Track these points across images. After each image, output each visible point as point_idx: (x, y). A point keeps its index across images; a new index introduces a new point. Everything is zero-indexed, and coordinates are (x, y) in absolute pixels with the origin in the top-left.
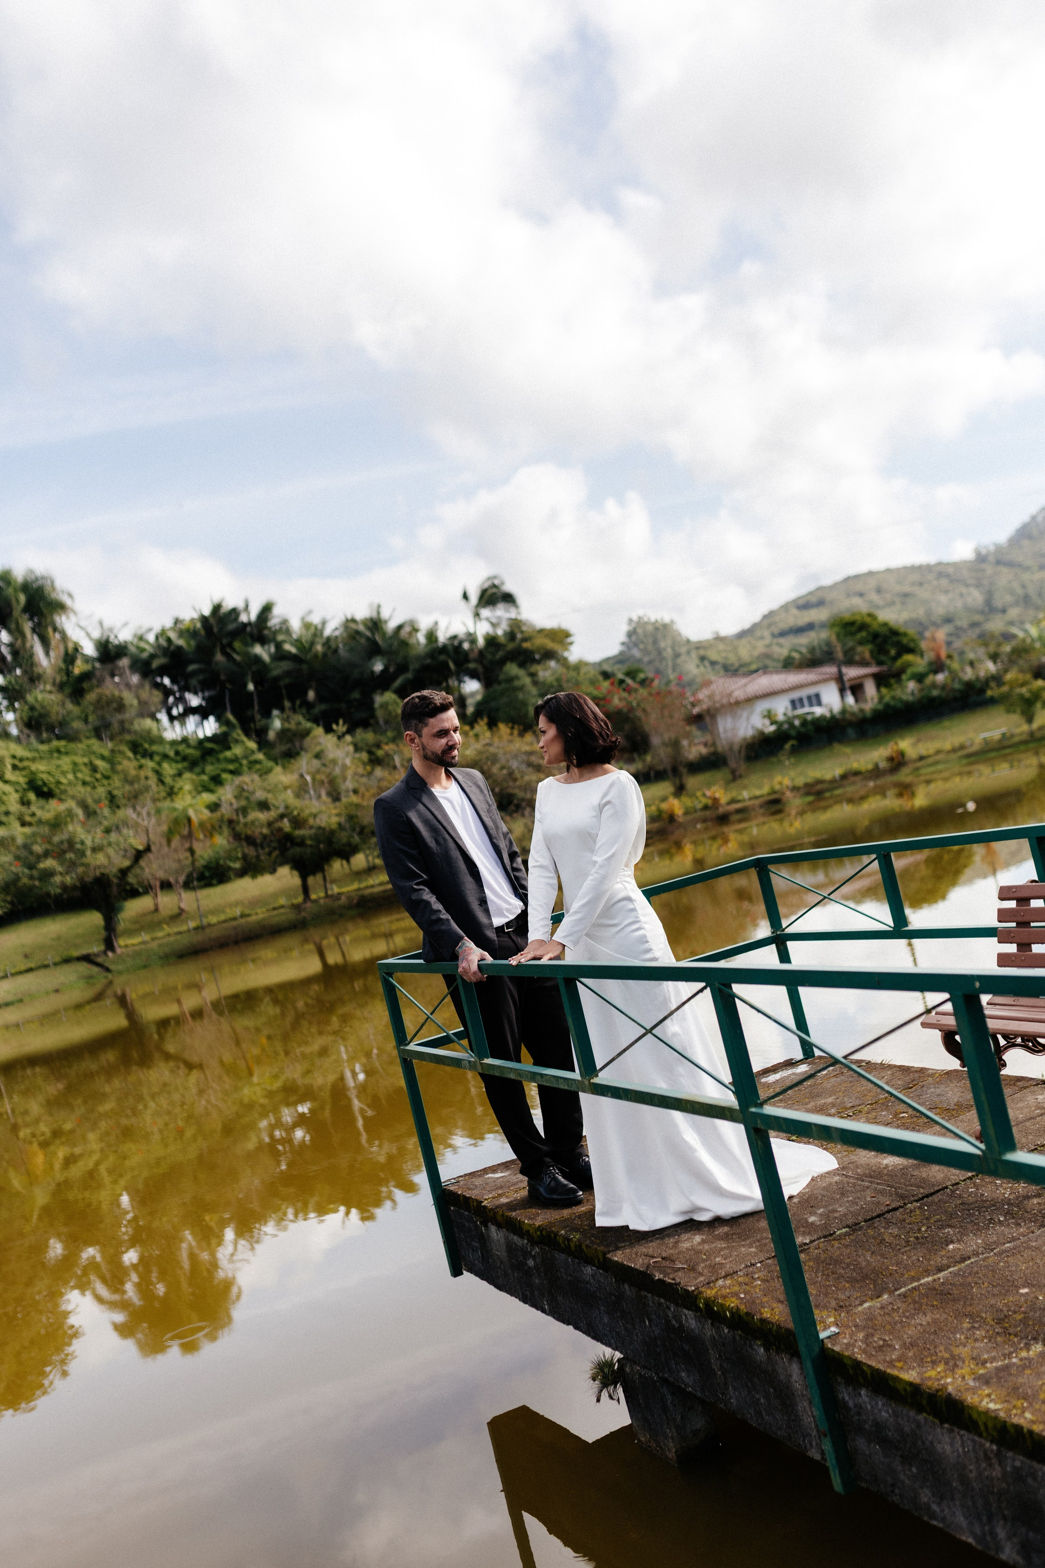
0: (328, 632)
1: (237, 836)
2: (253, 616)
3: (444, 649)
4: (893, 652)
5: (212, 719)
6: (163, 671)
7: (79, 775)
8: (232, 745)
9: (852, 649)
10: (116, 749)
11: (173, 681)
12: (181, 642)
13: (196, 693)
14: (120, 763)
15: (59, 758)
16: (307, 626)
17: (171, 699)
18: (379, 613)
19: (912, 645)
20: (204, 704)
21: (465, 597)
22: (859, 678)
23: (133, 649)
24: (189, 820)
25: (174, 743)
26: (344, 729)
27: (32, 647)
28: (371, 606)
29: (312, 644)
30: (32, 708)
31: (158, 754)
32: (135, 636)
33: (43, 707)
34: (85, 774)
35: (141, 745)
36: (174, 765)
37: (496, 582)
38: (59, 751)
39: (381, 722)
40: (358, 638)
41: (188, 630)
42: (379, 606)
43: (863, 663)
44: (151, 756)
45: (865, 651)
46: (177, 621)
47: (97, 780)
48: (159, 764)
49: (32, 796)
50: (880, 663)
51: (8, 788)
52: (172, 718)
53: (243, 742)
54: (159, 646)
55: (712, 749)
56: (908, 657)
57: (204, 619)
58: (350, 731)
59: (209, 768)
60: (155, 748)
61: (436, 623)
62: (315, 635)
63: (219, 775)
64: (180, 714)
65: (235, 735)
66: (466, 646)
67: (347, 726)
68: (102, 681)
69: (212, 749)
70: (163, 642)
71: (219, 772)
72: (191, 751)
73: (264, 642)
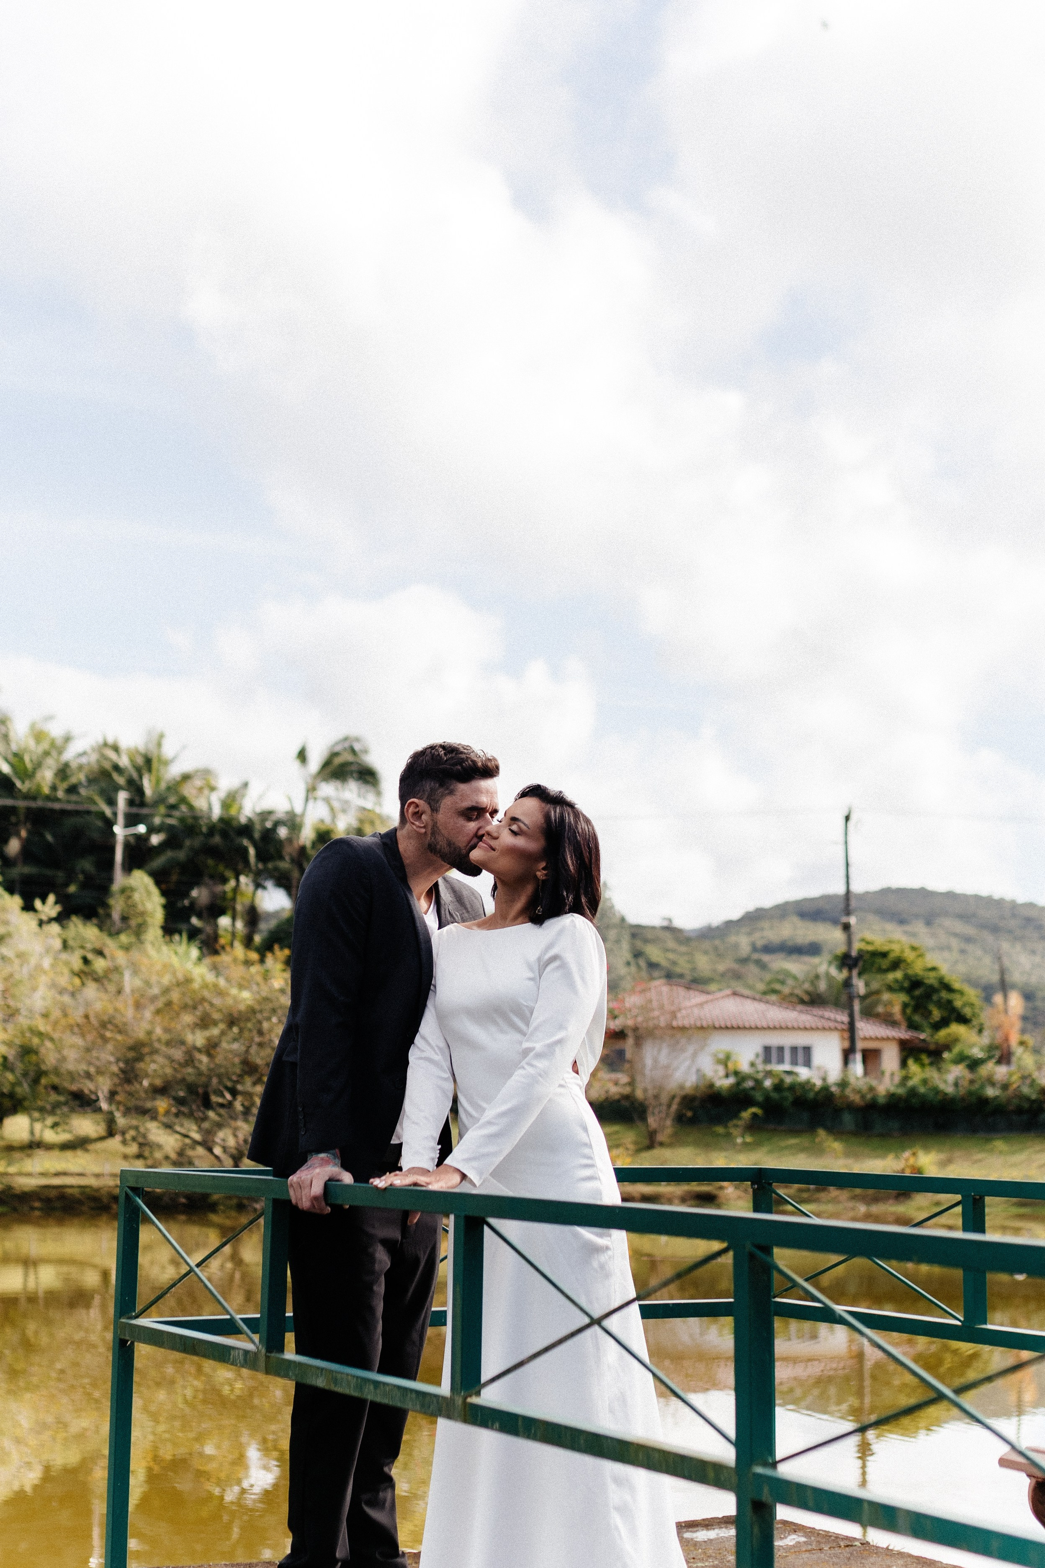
0: (69, 754)
3: (246, 830)
4: (936, 1014)
9: (878, 992)
18: (159, 745)
19: (967, 1011)
21: (302, 756)
22: (877, 1039)
26: (54, 912)
28: (149, 733)
29: (38, 765)
37: (357, 747)
39: (116, 915)
40: (115, 776)
42: (162, 736)
43: (888, 1020)
45: (895, 1003)
50: (912, 1026)
55: (627, 1090)
56: (956, 1029)
58: (60, 919)
61: (246, 785)
66: (283, 832)
67: (58, 908)
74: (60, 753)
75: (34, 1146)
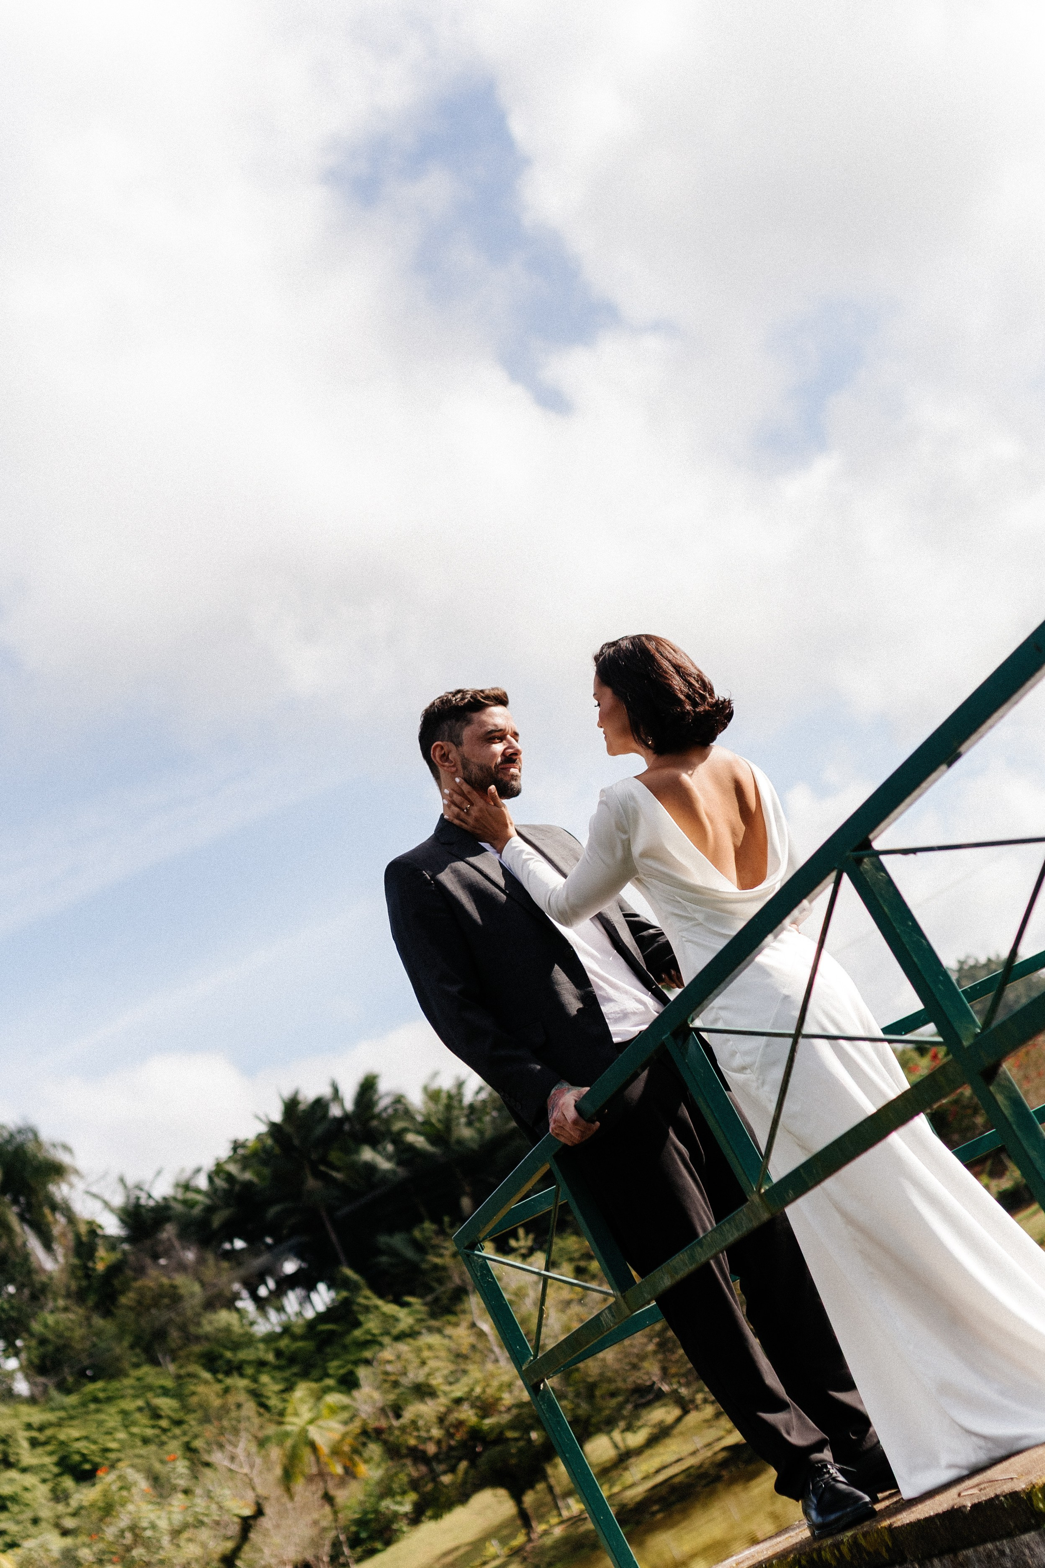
1: (393, 1452)
2: (349, 1105)
5: (322, 1287)
6: (230, 1231)
7: (135, 1430)
8: (362, 1318)
10: (183, 1372)
11: (249, 1242)
12: (248, 1176)
13: (289, 1253)
14: (194, 1393)
15: (98, 1411)
16: (433, 1096)
20: (304, 1265)
23: (179, 1208)
24: (313, 1446)
25: (270, 1339)
26: (529, 1243)
27: (24, 1244)
29: (448, 1122)
30: (43, 1341)
31: (249, 1363)
32: (177, 1185)
33: (60, 1336)
34: (143, 1427)
35: (221, 1356)
36: (278, 1375)
38: (96, 1400)
41: (255, 1154)
44: (236, 1369)
46: (237, 1146)
47: (164, 1430)
48: (255, 1380)
49: (68, 1482)
51: (29, 1480)
52: (261, 1304)
53: (377, 1307)
54: (214, 1190)
57: (275, 1129)
58: (539, 1244)
59: (333, 1366)
60: (243, 1355)
62: (449, 1107)
63: (351, 1373)
64: (272, 1293)
65: (362, 1301)
67: (531, 1237)
68: (141, 1271)
69: (332, 1333)
70: (220, 1183)
71: (350, 1367)
72: (300, 1344)
73: (374, 1140)
74: (461, 1101)
75: (624, 1457)
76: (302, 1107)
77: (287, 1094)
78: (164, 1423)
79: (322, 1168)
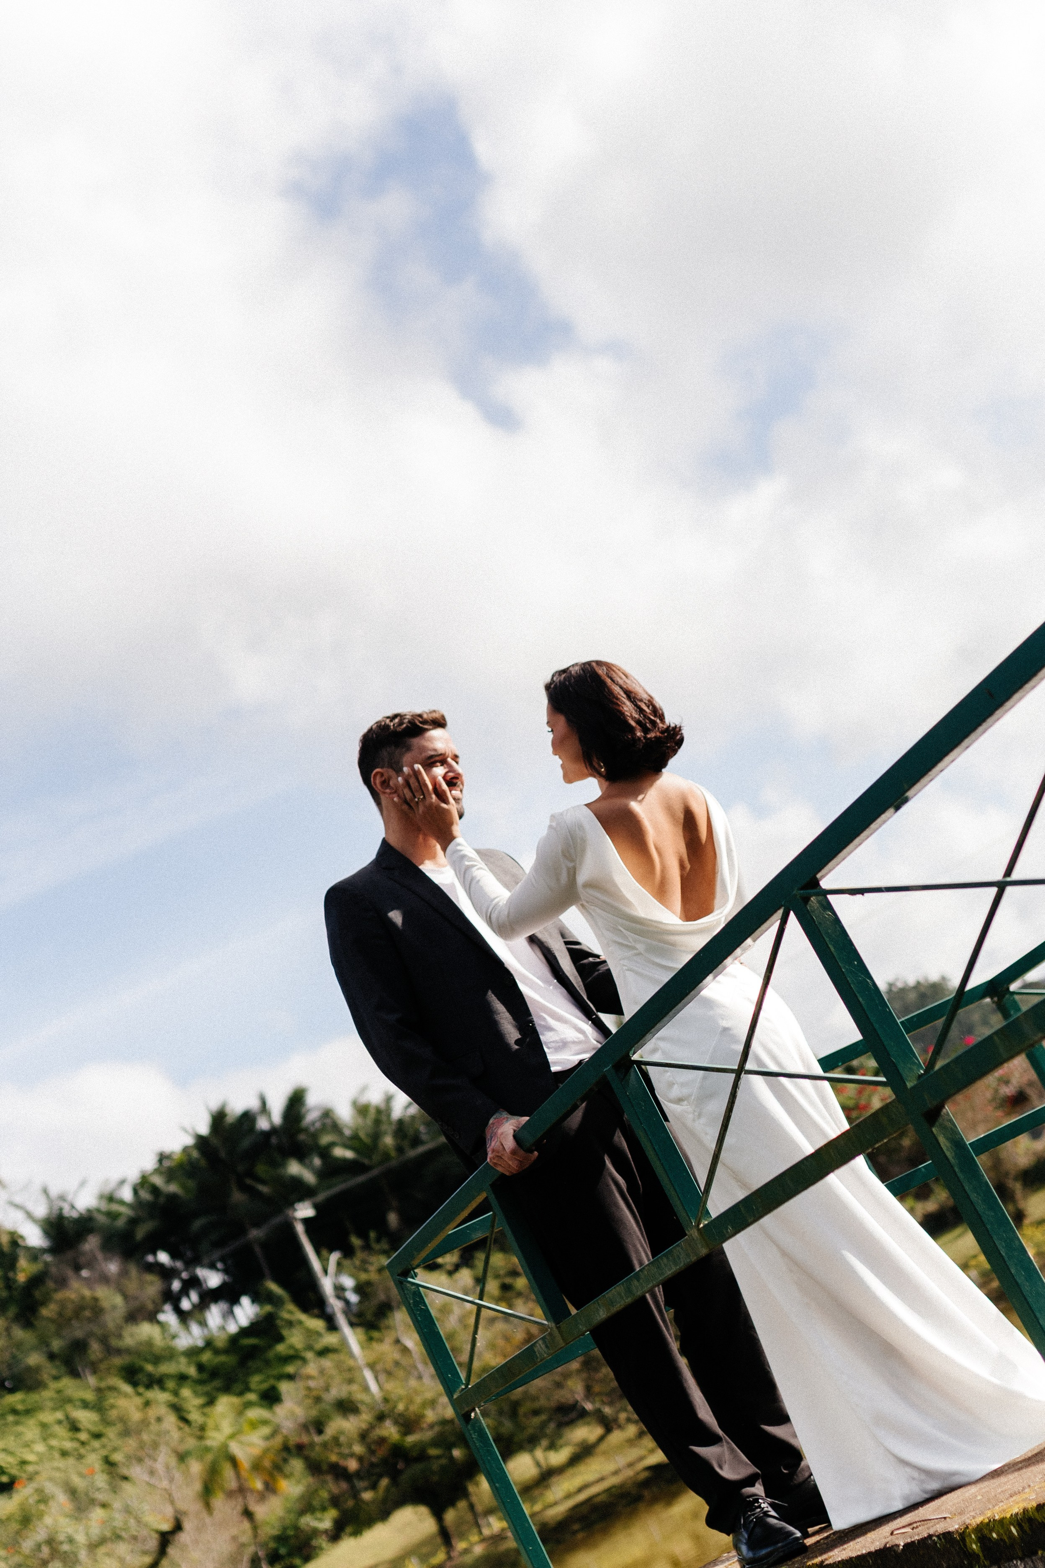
1: (315, 1468)
2: (277, 1117)
5: (245, 1301)
6: (154, 1244)
7: (54, 1442)
8: (285, 1332)
10: (103, 1385)
11: (174, 1256)
12: (173, 1188)
13: (212, 1266)
14: (112, 1406)
15: (17, 1423)
16: (362, 1110)
17: (176, 1285)
20: (229, 1280)
23: (102, 1219)
24: (233, 1461)
25: (192, 1353)
31: (170, 1376)
32: (101, 1197)
34: (63, 1439)
35: (141, 1369)
36: (199, 1388)
38: (14, 1412)
41: (181, 1166)
44: (158, 1382)
46: (162, 1157)
47: (83, 1443)
48: (176, 1393)
52: (183, 1316)
53: (300, 1322)
54: (138, 1204)
57: (202, 1142)
59: (255, 1380)
60: (165, 1368)
62: (377, 1122)
63: (274, 1388)
64: (194, 1306)
65: (285, 1315)
68: (62, 1283)
69: (254, 1347)
70: (145, 1195)
71: (272, 1382)
72: (223, 1358)
73: (301, 1154)
76: (230, 1119)
77: (215, 1106)
78: (83, 1436)
79: (248, 1181)
